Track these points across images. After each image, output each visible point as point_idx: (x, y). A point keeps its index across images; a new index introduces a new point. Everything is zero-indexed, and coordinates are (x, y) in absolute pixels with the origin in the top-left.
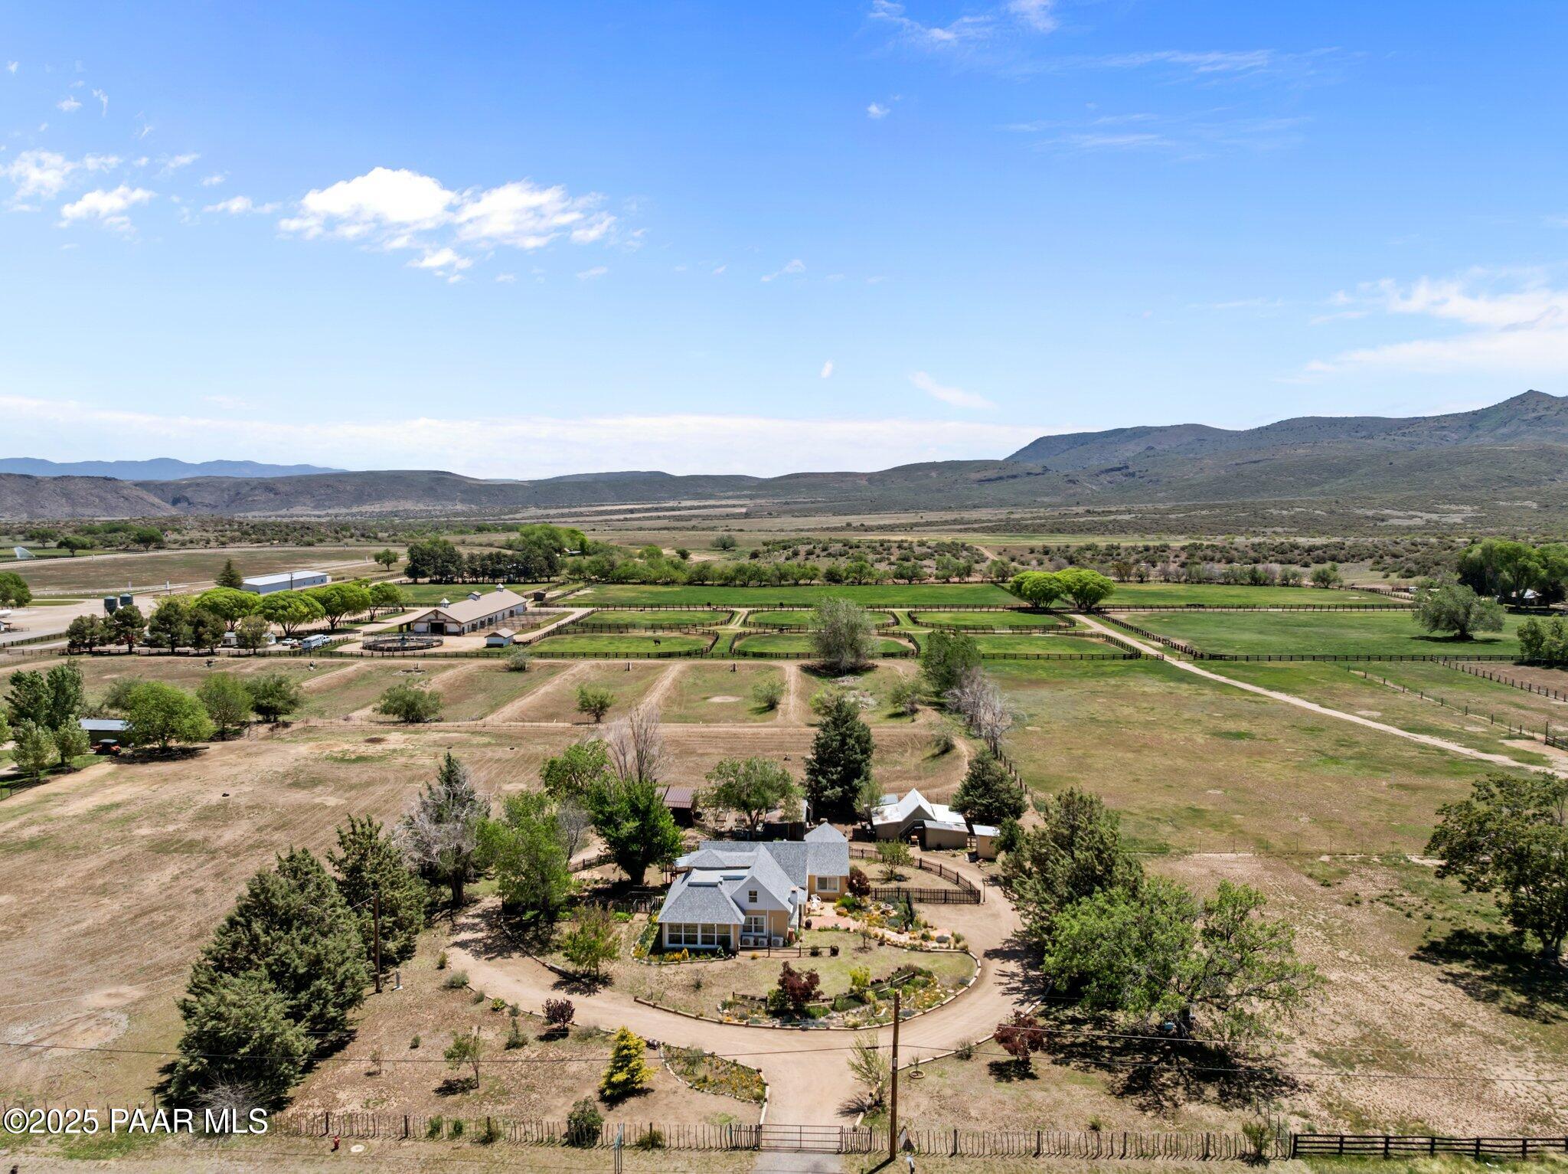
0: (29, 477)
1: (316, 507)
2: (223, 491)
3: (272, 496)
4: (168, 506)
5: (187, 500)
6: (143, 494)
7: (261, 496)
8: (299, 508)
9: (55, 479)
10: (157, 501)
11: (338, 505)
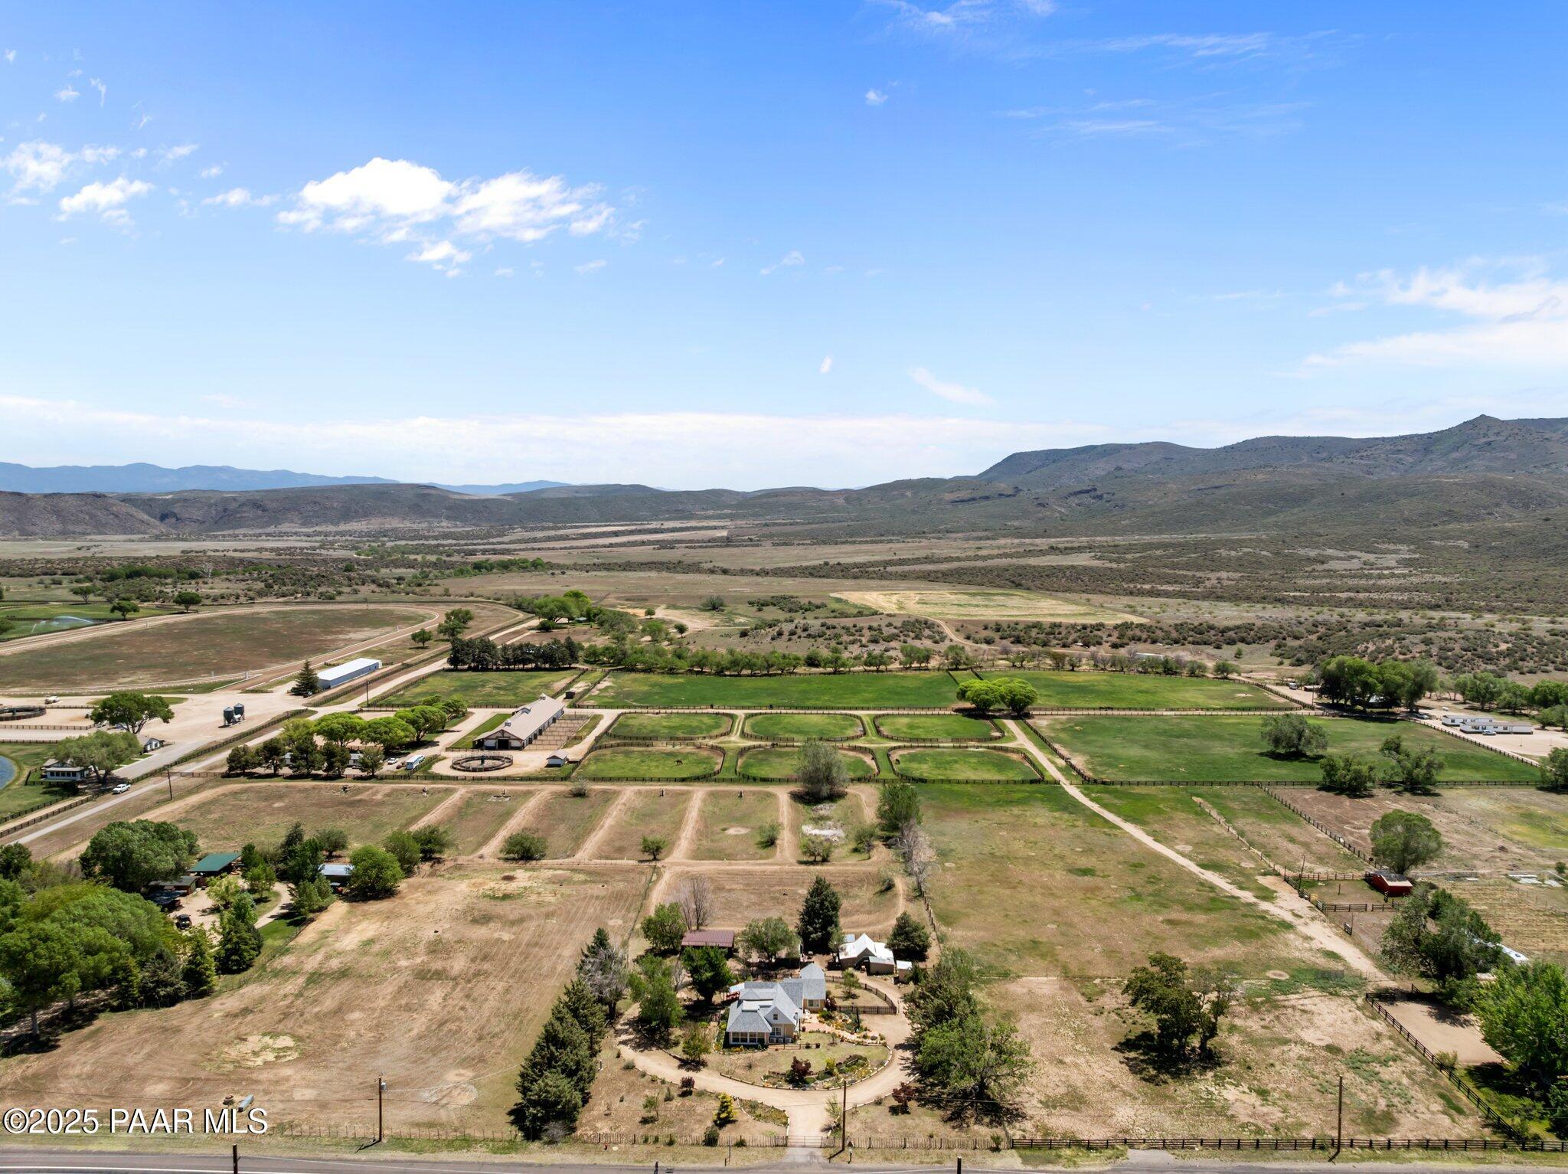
0: (19, 494)
1: (304, 524)
2: (210, 506)
3: (260, 513)
4: (157, 523)
5: (175, 515)
6: (133, 510)
7: (249, 513)
8: (287, 525)
9: (46, 496)
10: (146, 517)
11: (325, 522)
